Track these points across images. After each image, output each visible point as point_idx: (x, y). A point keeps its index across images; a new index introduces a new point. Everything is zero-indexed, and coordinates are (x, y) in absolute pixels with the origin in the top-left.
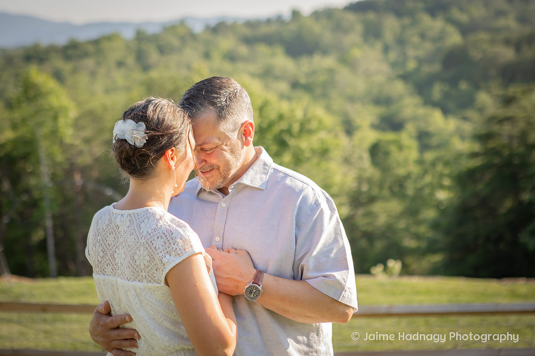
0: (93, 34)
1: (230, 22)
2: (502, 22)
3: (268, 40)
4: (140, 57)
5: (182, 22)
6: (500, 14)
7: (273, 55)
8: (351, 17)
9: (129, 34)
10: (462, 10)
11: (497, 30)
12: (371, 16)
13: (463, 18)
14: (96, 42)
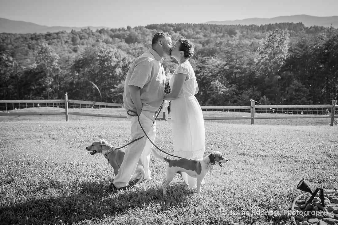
0: (57, 31)
1: (106, 29)
2: (198, 36)
3: (119, 37)
4: (74, 40)
5: (89, 28)
6: (198, 33)
7: (121, 41)
8: (148, 30)
9: (69, 31)
10: (185, 31)
11: (197, 38)
12: (155, 30)
13: (186, 33)
14: (57, 34)
